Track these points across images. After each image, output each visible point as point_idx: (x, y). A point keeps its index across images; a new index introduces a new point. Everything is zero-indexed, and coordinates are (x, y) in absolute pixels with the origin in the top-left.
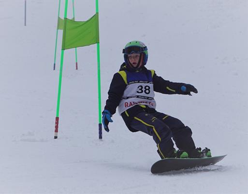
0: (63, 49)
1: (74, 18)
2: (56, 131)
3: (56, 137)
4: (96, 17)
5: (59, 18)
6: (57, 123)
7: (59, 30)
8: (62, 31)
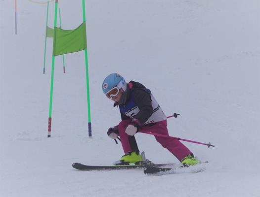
0: (54, 55)
1: (61, 27)
2: (49, 130)
3: (49, 136)
4: (83, 25)
5: (47, 27)
6: (50, 123)
7: (47, 38)
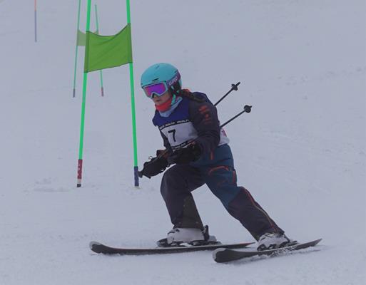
0: (86, 71)
1: (97, 31)
2: (80, 177)
3: (79, 186)
4: (127, 29)
5: (78, 31)
6: (80, 167)
7: (79, 47)
8: (84, 47)
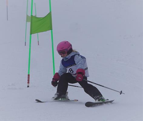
0: (31, 34)
1: (36, 15)
2: (28, 83)
3: (28, 87)
4: (50, 14)
5: (27, 15)
6: (29, 78)
7: (27, 22)
8: (30, 23)
